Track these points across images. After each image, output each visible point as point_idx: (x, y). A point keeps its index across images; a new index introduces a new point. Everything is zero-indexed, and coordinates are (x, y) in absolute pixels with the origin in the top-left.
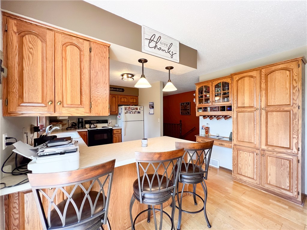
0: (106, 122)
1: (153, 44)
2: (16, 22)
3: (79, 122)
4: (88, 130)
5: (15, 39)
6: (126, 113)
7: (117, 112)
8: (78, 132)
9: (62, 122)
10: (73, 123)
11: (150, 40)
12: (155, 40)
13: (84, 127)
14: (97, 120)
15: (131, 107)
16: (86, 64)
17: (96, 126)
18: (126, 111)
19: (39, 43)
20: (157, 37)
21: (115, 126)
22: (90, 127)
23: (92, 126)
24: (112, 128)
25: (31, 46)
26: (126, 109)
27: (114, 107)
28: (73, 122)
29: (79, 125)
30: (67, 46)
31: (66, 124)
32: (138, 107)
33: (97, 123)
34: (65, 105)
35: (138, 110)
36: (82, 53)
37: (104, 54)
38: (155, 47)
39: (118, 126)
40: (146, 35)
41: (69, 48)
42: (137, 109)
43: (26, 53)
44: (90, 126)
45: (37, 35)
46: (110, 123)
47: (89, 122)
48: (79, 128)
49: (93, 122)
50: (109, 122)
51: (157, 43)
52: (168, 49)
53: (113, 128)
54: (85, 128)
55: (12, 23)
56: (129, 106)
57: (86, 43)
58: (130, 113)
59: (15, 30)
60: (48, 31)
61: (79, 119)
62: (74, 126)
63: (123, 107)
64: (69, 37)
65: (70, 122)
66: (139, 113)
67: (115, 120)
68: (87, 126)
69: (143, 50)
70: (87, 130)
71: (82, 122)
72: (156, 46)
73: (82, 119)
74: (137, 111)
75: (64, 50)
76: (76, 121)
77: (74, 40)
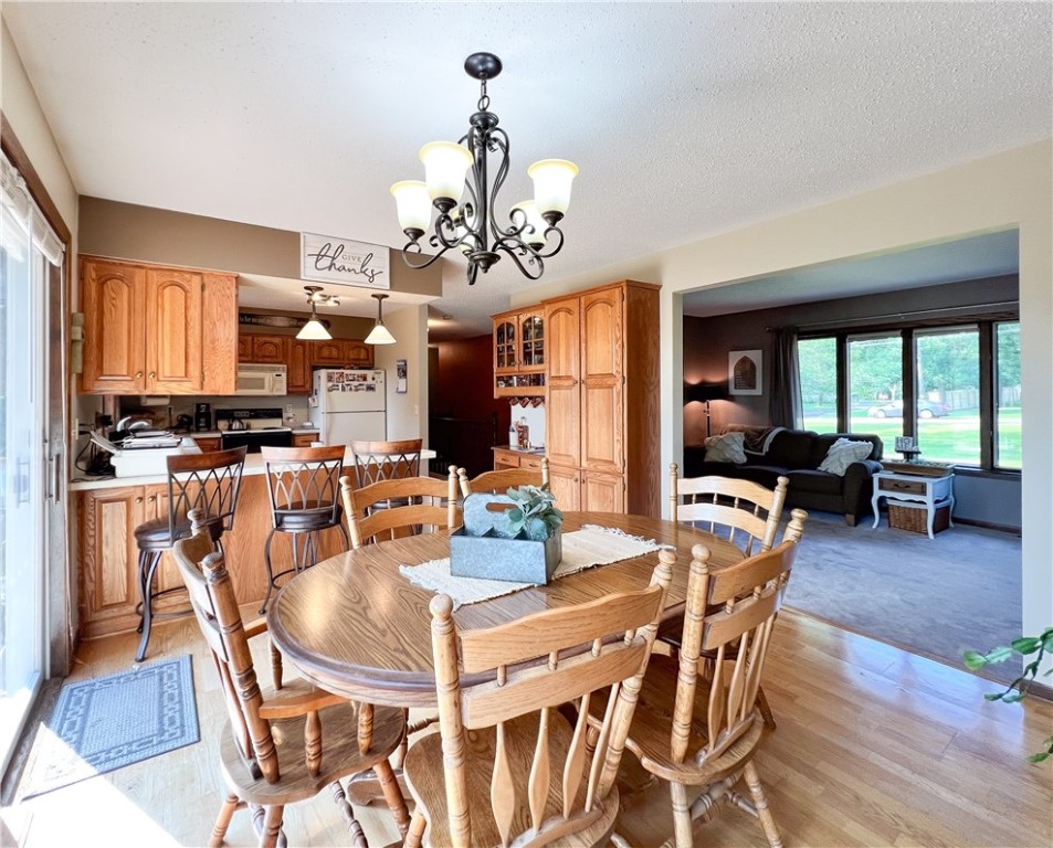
0: (277, 414)
1: (325, 262)
2: (94, 265)
3: (199, 415)
4: (224, 436)
5: (93, 288)
6: (330, 390)
7: (308, 386)
8: (196, 440)
9: (153, 413)
10: (184, 416)
11: (319, 255)
12: (331, 253)
13: (213, 427)
14: (251, 410)
15: (346, 372)
16: (195, 313)
17: (248, 427)
18: (330, 384)
19: (125, 289)
20: (334, 248)
21: (303, 427)
22: (230, 429)
23: (236, 425)
24: (289, 433)
25: (113, 295)
26: (330, 378)
27: (300, 372)
28: (181, 412)
29: (198, 422)
30: (164, 288)
31: (162, 420)
32: (369, 373)
33: (252, 417)
34: (161, 379)
35: (369, 381)
36: (189, 295)
37: (228, 292)
38: (330, 268)
39: (312, 427)
40: (309, 247)
41: (167, 290)
42: (365, 379)
43: (107, 305)
44: (230, 426)
45: (121, 279)
46: (288, 418)
47: (229, 415)
48: (198, 430)
49: (241, 413)
50: (284, 414)
51: (334, 258)
52: (363, 267)
53: (294, 432)
54: (217, 430)
55: (90, 267)
56: (341, 371)
57: (196, 280)
58: (343, 389)
59: (94, 277)
60: (137, 270)
61: (198, 406)
62: (186, 423)
63: (323, 373)
64: (168, 273)
65: (176, 414)
66: (370, 388)
67: (304, 411)
68: (222, 424)
69: (302, 277)
70: (219, 435)
71: (207, 415)
72: (332, 265)
73: (208, 406)
74: (364, 383)
75: (160, 294)
76: (191, 411)
77: (177, 278)
